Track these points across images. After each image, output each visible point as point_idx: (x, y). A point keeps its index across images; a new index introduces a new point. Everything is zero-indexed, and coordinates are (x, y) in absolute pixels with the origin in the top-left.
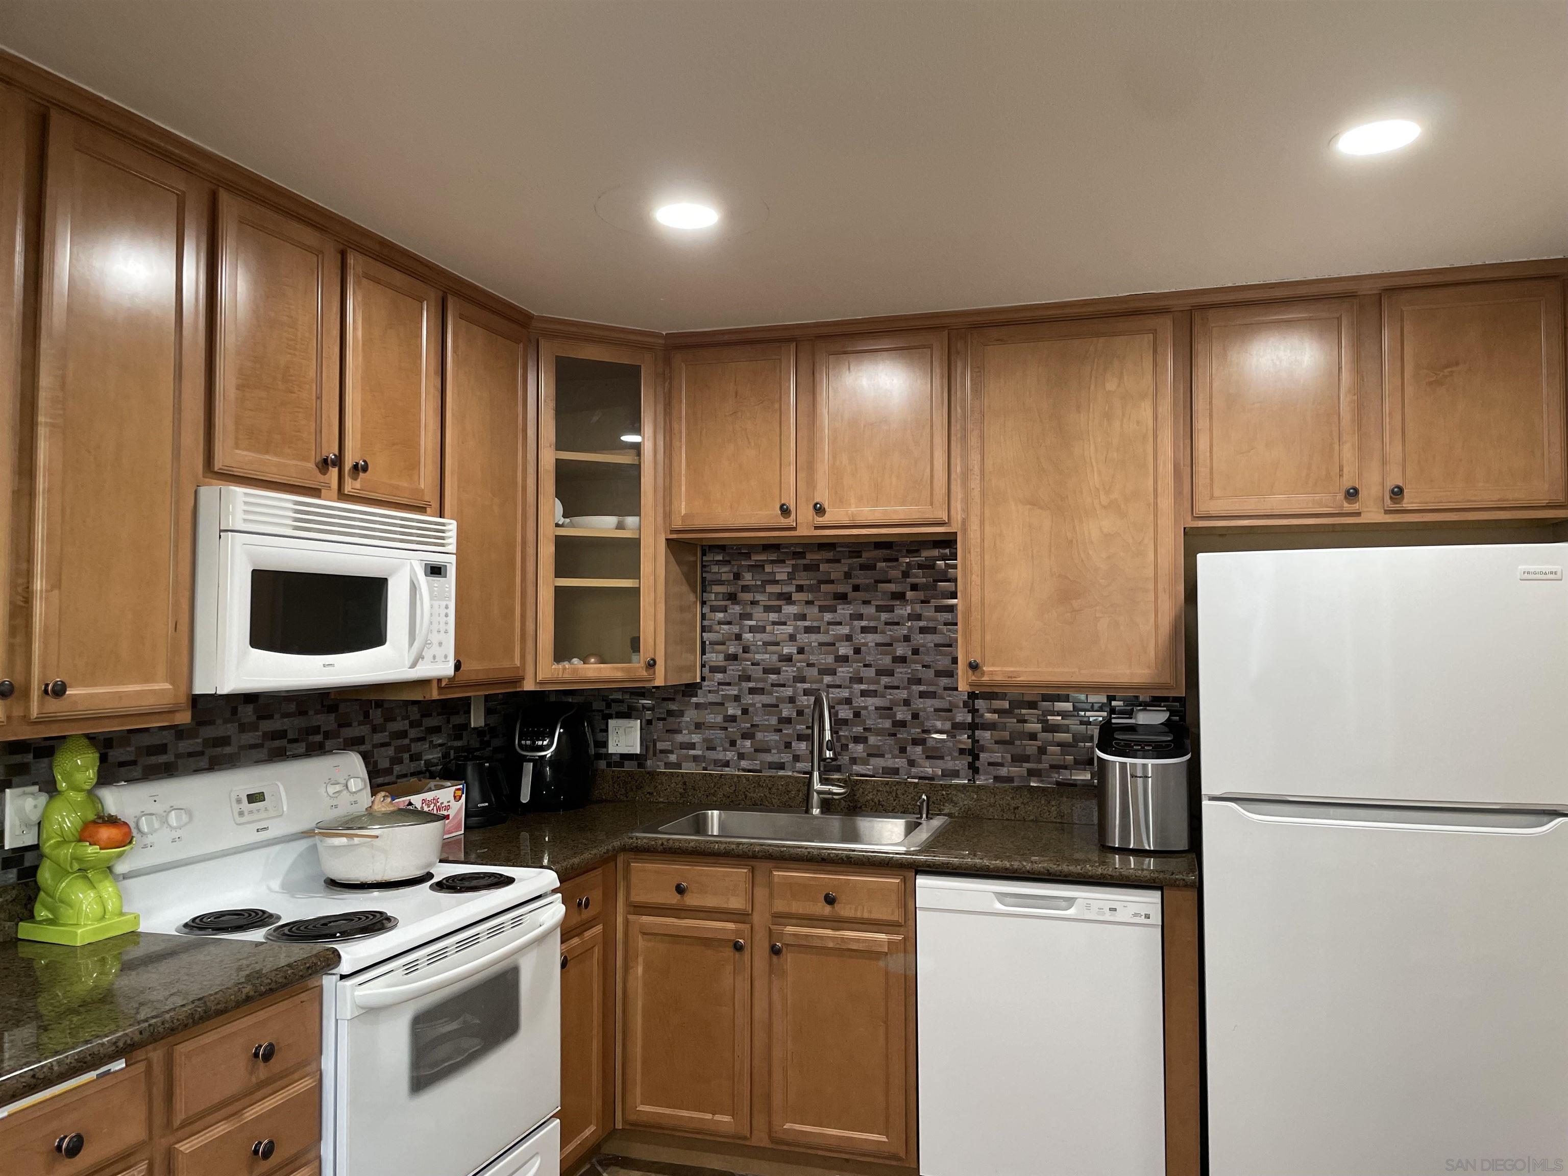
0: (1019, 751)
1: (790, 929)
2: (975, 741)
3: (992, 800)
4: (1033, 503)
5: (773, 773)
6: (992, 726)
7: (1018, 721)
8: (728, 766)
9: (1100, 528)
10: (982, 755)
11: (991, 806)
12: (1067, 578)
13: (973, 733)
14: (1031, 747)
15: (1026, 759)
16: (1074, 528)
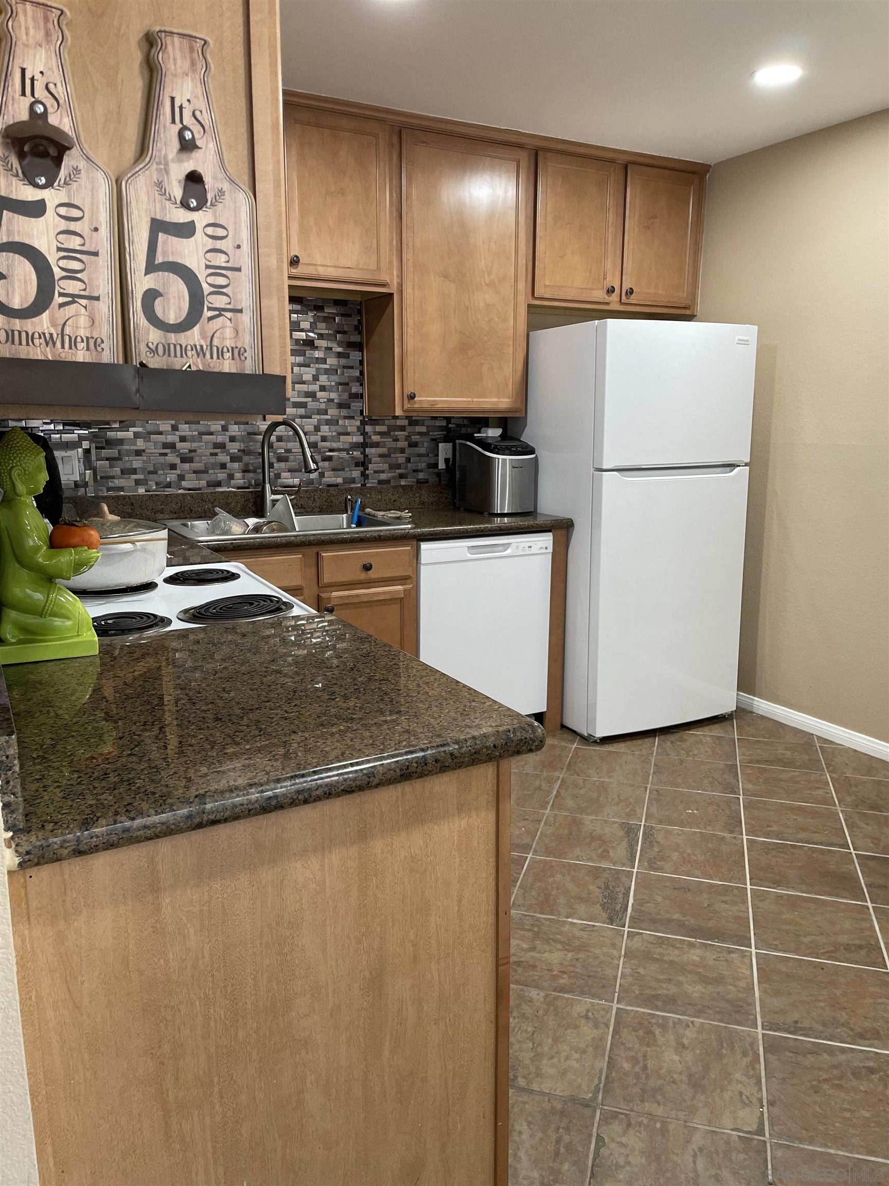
0: (394, 461)
1: (335, 594)
2: (366, 456)
3: (380, 497)
4: (446, 276)
5: (211, 490)
6: (376, 445)
7: (394, 440)
8: (170, 487)
9: (484, 300)
10: (370, 466)
11: (379, 501)
12: (464, 334)
13: (365, 450)
14: (401, 459)
15: (398, 466)
16: (469, 297)
